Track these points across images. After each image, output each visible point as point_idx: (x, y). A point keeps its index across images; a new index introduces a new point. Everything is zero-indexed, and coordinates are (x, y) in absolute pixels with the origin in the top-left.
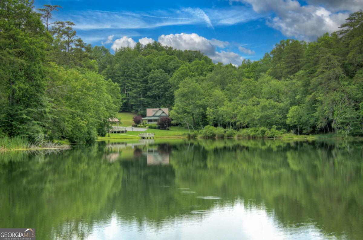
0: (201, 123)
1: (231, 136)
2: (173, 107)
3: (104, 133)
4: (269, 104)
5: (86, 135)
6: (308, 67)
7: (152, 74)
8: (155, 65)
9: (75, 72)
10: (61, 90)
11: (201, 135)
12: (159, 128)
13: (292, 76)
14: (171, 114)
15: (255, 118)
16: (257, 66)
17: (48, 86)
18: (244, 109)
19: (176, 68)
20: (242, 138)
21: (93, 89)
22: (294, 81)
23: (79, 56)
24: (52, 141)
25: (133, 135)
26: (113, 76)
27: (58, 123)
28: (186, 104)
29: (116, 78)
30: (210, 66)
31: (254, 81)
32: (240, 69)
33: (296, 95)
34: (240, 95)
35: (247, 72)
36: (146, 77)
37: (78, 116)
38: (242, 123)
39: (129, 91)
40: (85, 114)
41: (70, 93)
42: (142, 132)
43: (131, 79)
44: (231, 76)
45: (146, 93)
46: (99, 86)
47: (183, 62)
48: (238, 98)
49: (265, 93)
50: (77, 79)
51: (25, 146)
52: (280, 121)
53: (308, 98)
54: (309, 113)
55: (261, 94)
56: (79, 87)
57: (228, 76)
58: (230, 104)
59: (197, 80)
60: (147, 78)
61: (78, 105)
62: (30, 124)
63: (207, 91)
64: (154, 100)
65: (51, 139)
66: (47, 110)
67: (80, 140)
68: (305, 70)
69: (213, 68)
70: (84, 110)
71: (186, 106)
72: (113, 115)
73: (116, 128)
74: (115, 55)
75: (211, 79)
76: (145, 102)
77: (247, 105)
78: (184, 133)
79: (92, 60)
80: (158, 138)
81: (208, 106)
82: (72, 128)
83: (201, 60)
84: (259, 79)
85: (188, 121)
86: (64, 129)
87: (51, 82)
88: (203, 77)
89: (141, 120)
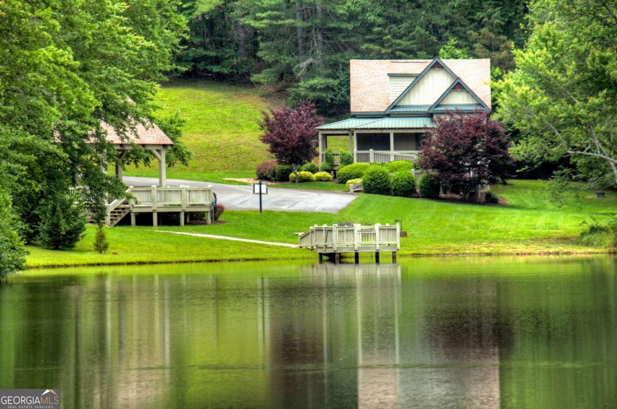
2: (517, 52)
3: (64, 227)
12: (431, 192)
14: (505, 95)
25: (262, 235)
42: (323, 217)
71: (603, 43)
72: (130, 101)
73: (147, 188)
76: (338, 17)
78: (591, 223)
89: (316, 136)
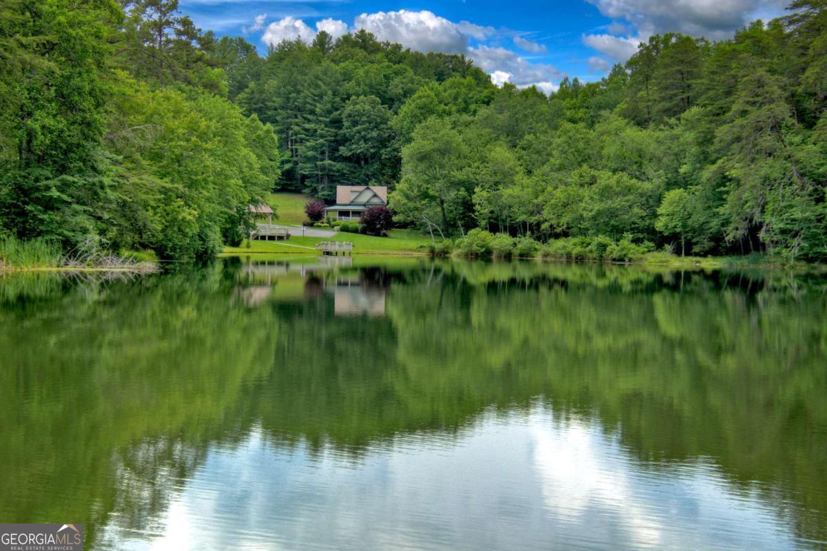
0: (459, 223)
1: (528, 254)
2: (397, 185)
3: (237, 239)
4: (618, 182)
5: (195, 241)
6: (711, 99)
7: (352, 107)
8: (359, 84)
9: (174, 96)
10: (140, 135)
11: (459, 251)
12: (364, 232)
13: (673, 121)
14: (392, 199)
15: (584, 215)
16: (594, 94)
17: (109, 125)
18: (560, 194)
19: (407, 93)
20: (553, 259)
21: (214, 136)
22: (677, 131)
23: (185, 59)
24: (118, 254)
25: (303, 244)
26: (262, 107)
27: (132, 211)
28: (427, 178)
29: (270, 113)
30: (486, 92)
31: (586, 128)
32: (555, 100)
33: (680, 164)
34: (552, 160)
35: (570, 109)
36: (338, 112)
37: (178, 197)
38: (555, 226)
39: (297, 144)
40: (194, 194)
41: (160, 143)
42: (325, 239)
43: (303, 117)
44: (534, 117)
45: (338, 150)
46: (228, 129)
47: (423, 80)
48: (546, 168)
49: (609, 158)
50: (177, 113)
51: (54, 261)
52: (641, 224)
53: (708, 172)
54: (709, 207)
55: (601, 159)
56: (181, 131)
57: (525, 116)
58: (528, 181)
59: (454, 123)
60: (340, 115)
61: (179, 172)
62: (68, 211)
63: (476, 150)
64: (355, 168)
65: (115, 247)
66: (107, 181)
67: (180, 252)
68: (705, 106)
69: (493, 96)
70: (192, 185)
71: (428, 182)
72: (260, 198)
73: (264, 228)
74: (267, 57)
75: (487, 121)
76: (334, 171)
77: (566, 184)
78: (421, 244)
79: (213, 69)
80: (360, 255)
81: (477, 184)
82: (163, 224)
83: (464, 77)
84: (597, 126)
85: (430, 218)
86: (145, 225)
87: (118, 117)
88: (470, 116)
89: (324, 211)
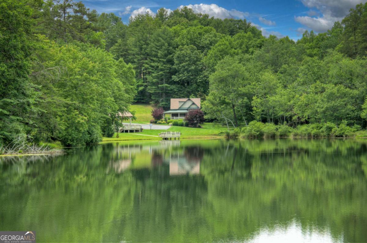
0: (244, 118)
1: (285, 134)
2: (206, 97)
3: (110, 133)
4: (338, 91)
5: (85, 135)
7: (179, 52)
8: (183, 39)
9: (72, 49)
10: (52, 73)
11: (244, 134)
12: (187, 125)
14: (204, 105)
15: (318, 111)
16: (323, 40)
17: (33, 68)
18: (303, 99)
19: (212, 43)
20: (300, 137)
21: (98, 72)
23: (80, 27)
24: (38, 145)
25: (151, 134)
26: (125, 54)
27: (47, 118)
28: (224, 92)
29: (130, 57)
30: (259, 41)
31: (319, 60)
32: (299, 44)
34: (298, 79)
35: (309, 49)
36: (171, 55)
37: (75, 109)
38: (301, 118)
39: (147, 75)
40: (85, 106)
41: (65, 77)
42: (164, 131)
43: (150, 59)
44: (288, 54)
45: (171, 78)
46: (106, 67)
47: (221, 35)
48: (295, 84)
49: (332, 76)
50: (75, 59)
52: (352, 115)
55: (328, 77)
56: (77, 70)
57: (283, 54)
58: (284, 92)
59: (240, 59)
60: (172, 57)
61: (76, 94)
62: (7, 120)
63: (253, 75)
64: (181, 88)
65: (36, 140)
66: (31, 101)
67: (76, 142)
69: (263, 43)
70: (84, 101)
71: (225, 95)
72: (125, 108)
73: (127, 125)
74: (129, 25)
75: (259, 58)
76: (169, 90)
77: (307, 93)
78: (221, 131)
79: (97, 32)
80: (185, 139)
81: (254, 95)
82: (66, 125)
83: (246, 33)
84: (325, 58)
85: (226, 115)
86: (55, 127)
87: (39, 63)
88: (250, 55)
89: (163, 114)
